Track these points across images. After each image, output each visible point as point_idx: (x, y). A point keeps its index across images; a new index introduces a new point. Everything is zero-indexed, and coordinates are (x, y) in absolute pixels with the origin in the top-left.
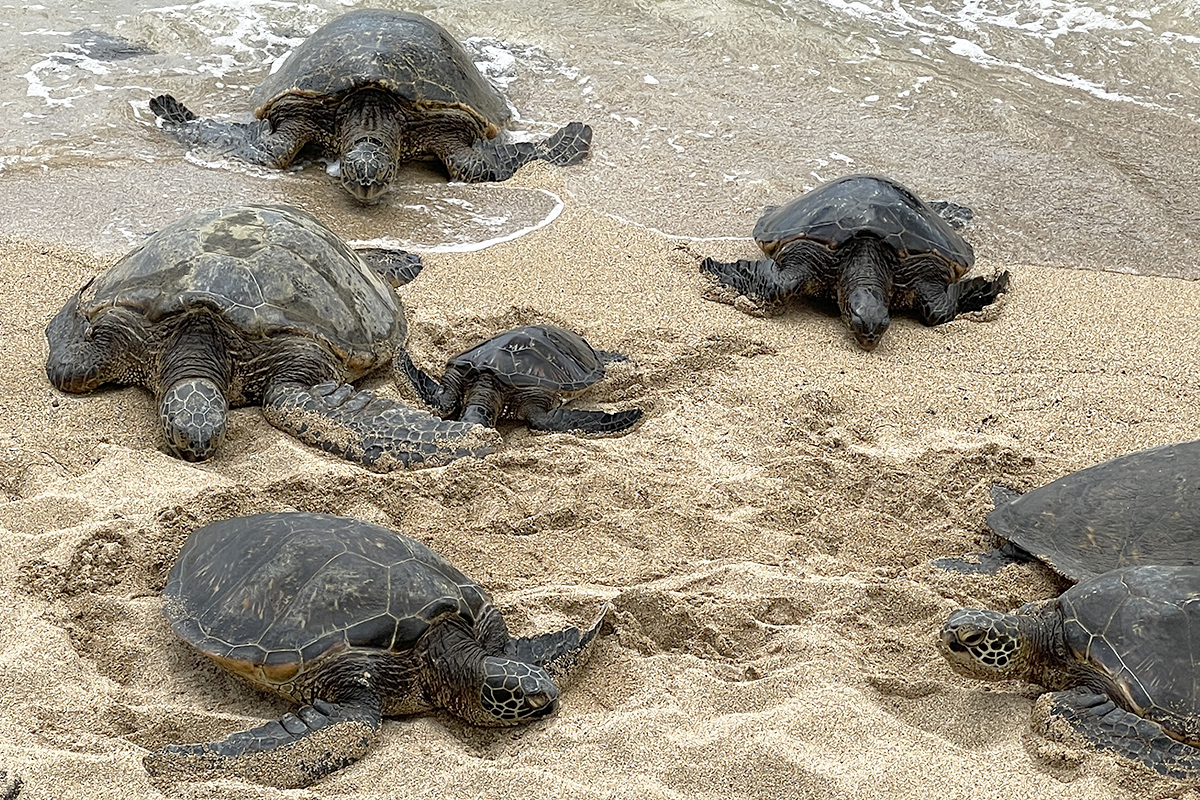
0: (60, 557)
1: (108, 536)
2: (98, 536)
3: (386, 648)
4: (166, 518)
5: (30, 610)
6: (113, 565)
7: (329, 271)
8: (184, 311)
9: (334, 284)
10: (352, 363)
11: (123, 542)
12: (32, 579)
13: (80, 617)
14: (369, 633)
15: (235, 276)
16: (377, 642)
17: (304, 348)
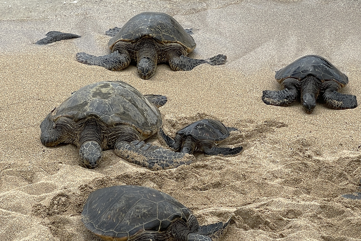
0: (46, 203)
1: (62, 195)
2: (59, 195)
3: (157, 231)
4: (82, 189)
5: (37, 221)
6: (64, 205)
7: (135, 103)
8: (86, 118)
9: (137, 107)
10: (144, 134)
11: (68, 197)
12: (37, 211)
13: (54, 223)
14: (151, 226)
15: (103, 106)
16: (154, 229)
17: (127, 129)
